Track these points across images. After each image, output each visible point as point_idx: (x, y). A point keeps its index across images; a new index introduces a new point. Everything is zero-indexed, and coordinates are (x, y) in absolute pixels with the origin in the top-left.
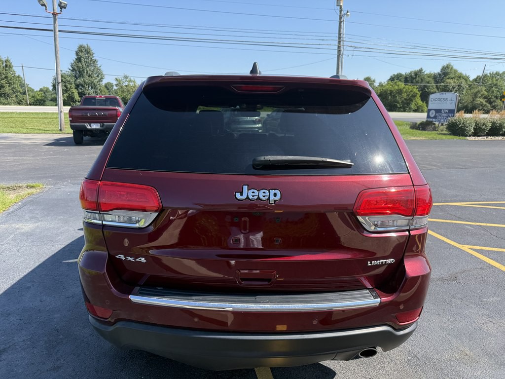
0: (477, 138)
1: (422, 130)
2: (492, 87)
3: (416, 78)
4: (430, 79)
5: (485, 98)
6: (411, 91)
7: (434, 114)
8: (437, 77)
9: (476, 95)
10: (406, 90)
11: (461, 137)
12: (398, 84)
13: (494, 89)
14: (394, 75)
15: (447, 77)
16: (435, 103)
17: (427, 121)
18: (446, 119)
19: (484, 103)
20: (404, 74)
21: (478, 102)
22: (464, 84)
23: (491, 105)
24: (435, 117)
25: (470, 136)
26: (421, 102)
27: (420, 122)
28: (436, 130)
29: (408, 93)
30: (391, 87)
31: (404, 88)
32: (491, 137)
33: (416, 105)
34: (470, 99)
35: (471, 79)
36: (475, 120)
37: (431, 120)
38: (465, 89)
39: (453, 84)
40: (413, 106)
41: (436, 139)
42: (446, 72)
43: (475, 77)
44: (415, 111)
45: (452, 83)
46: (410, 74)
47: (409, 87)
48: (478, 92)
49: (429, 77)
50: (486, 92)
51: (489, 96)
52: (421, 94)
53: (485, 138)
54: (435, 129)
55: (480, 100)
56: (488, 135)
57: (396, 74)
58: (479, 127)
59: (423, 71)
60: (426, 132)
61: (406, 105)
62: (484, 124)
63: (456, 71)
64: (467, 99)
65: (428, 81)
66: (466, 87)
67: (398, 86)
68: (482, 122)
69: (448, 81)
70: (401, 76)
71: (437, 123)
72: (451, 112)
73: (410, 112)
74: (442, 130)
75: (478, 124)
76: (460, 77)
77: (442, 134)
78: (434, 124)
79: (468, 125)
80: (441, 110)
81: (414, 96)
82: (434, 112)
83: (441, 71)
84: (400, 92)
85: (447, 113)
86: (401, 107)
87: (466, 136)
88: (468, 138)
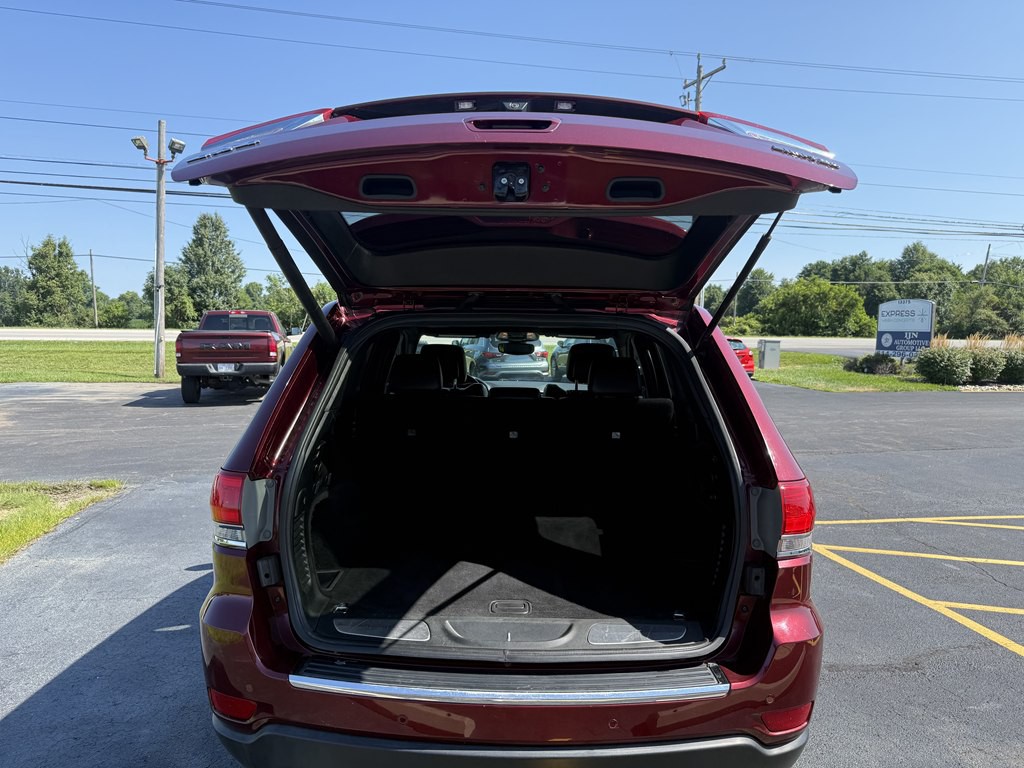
0: (978, 389)
1: (867, 373)
2: (1008, 287)
3: (854, 270)
4: (883, 272)
5: (995, 308)
6: (846, 296)
7: (891, 341)
8: (896, 269)
9: (976, 302)
10: (836, 293)
11: (946, 387)
12: (817, 281)
13: (1011, 290)
14: (810, 265)
15: (917, 268)
16: (889, 320)
17: (877, 355)
18: (914, 350)
19: (995, 317)
20: (831, 263)
21: (983, 317)
22: (950, 282)
23: (1007, 321)
24: (893, 347)
25: (964, 384)
26: (868, 318)
27: (864, 357)
28: (895, 374)
29: (840, 300)
30: (804, 287)
31: (831, 289)
32: (1009, 386)
33: (857, 323)
34: (965, 310)
35: (965, 271)
36: (973, 353)
37: (885, 352)
38: (954, 291)
39: (928, 282)
40: (851, 325)
41: (896, 391)
42: (913, 259)
43: (973, 268)
44: (856, 334)
45: (925, 279)
46: (842, 262)
47: (841, 288)
48: (980, 295)
49: (880, 269)
50: (996, 298)
51: (1003, 304)
52: (865, 301)
53: (996, 388)
54: (894, 371)
55: (985, 313)
56: (1001, 381)
57: (814, 262)
58: (982, 367)
59: (868, 257)
60: (877, 376)
61: (837, 323)
62: (991, 360)
63: (932, 257)
64: (958, 310)
65: (878, 275)
66: (955, 288)
67: (819, 286)
68: (987, 356)
69: (918, 275)
70: (824, 268)
71: (897, 359)
72: (925, 336)
73: (846, 336)
74: (909, 373)
75: (979, 361)
76: (942, 268)
77: (907, 380)
78: (892, 361)
79: (958, 363)
80: (903, 333)
81: (852, 305)
82: (889, 336)
83: (904, 257)
84: (823, 297)
85: (915, 339)
86: (827, 327)
87: (958, 384)
88: (962, 388)
